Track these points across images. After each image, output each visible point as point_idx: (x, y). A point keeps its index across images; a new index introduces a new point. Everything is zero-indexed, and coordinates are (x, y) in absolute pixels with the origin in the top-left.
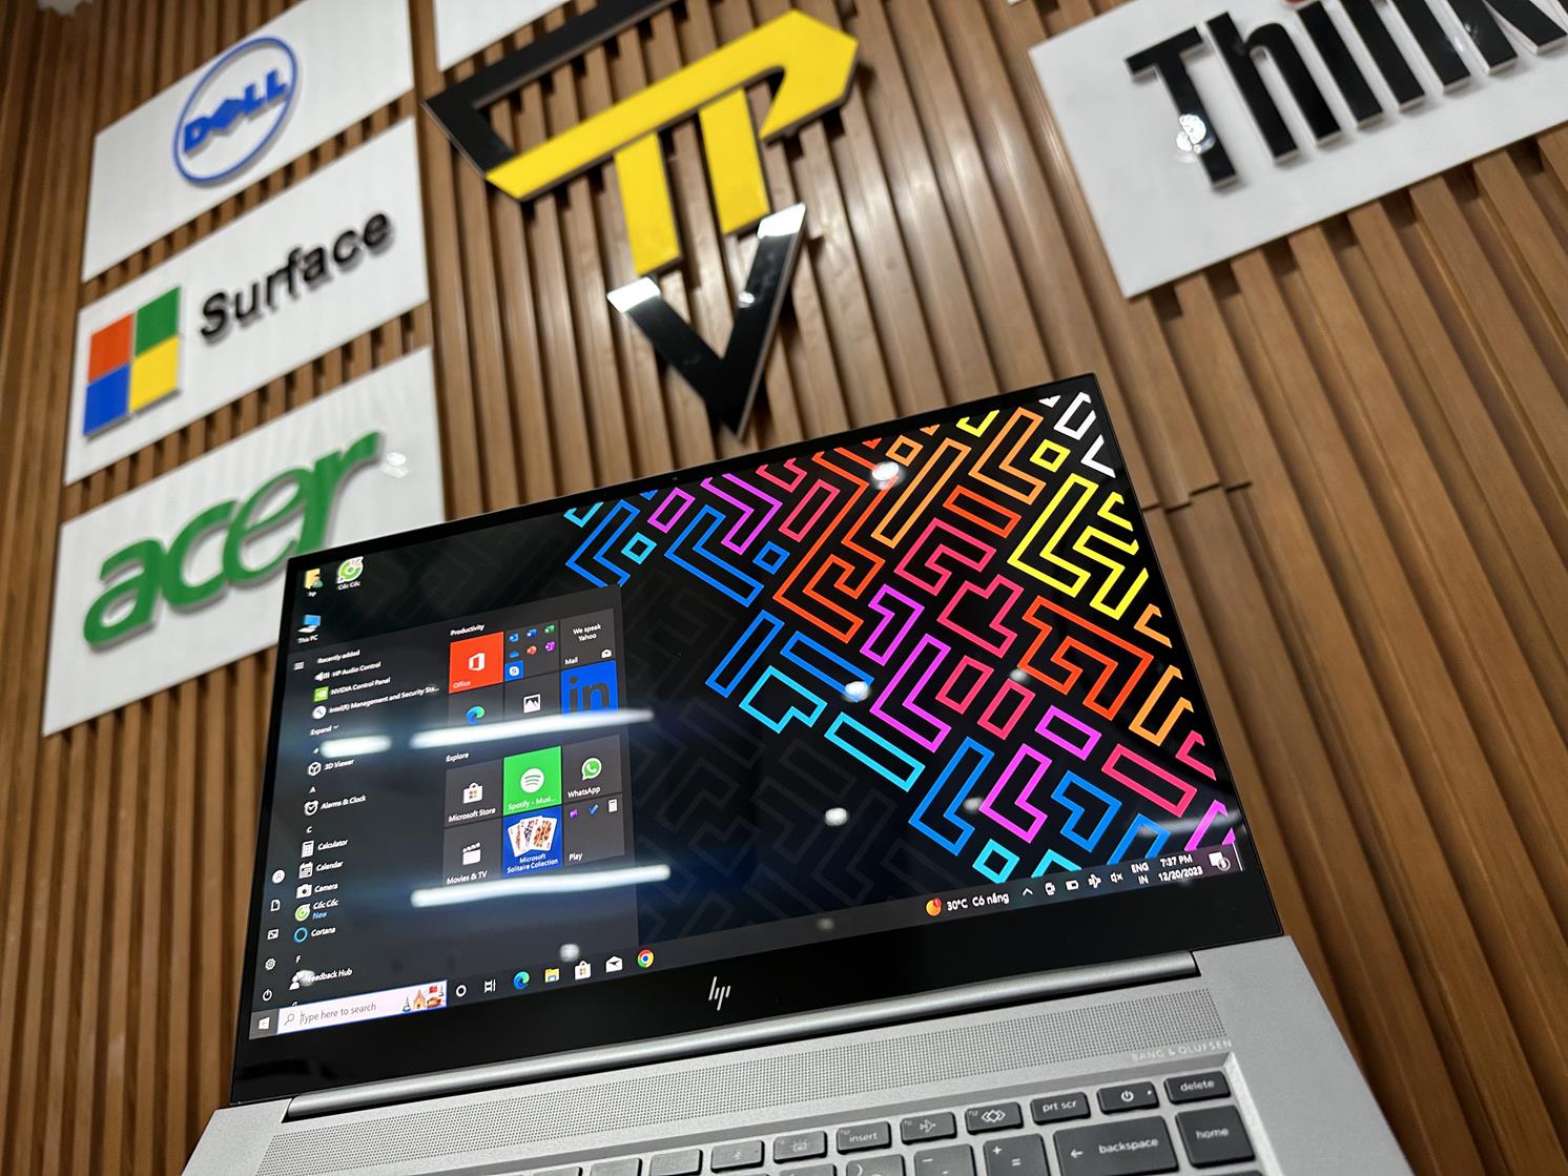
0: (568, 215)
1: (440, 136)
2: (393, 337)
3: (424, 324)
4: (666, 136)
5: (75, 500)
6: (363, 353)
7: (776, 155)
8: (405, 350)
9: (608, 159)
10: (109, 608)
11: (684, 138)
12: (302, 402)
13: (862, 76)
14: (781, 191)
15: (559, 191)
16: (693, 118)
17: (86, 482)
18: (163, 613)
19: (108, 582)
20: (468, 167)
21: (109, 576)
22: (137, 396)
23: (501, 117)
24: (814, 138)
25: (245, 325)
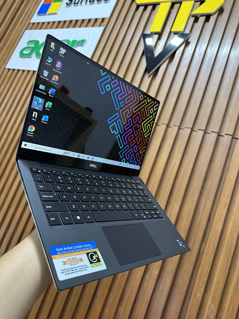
0: (145, 12)
2: (99, 22)
3: (106, 22)
4: (173, 4)
5: (30, 26)
6: (92, 22)
7: (192, 19)
8: (100, 26)
10: (25, 50)
11: (177, 6)
12: (77, 27)
14: (188, 28)
15: (146, 6)
16: (181, 3)
17: (34, 23)
18: (34, 56)
19: (28, 45)
21: (29, 44)
22: (50, 11)
24: (202, 20)
25: (75, 6)
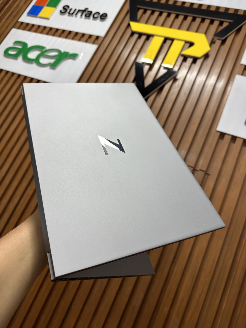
0: (139, 40)
1: (127, 7)
3: (100, 41)
4: (166, 39)
5: (18, 25)
6: (86, 38)
7: (181, 58)
9: (152, 36)
10: (12, 50)
11: (169, 42)
12: (69, 38)
13: (206, 56)
14: (177, 66)
15: (140, 35)
16: (172, 40)
17: (22, 23)
18: (20, 58)
19: (14, 45)
20: (128, 17)
22: (41, 14)
23: (141, 12)
24: (190, 60)
25: (69, 16)
